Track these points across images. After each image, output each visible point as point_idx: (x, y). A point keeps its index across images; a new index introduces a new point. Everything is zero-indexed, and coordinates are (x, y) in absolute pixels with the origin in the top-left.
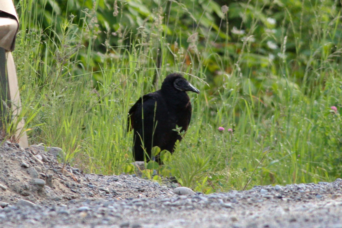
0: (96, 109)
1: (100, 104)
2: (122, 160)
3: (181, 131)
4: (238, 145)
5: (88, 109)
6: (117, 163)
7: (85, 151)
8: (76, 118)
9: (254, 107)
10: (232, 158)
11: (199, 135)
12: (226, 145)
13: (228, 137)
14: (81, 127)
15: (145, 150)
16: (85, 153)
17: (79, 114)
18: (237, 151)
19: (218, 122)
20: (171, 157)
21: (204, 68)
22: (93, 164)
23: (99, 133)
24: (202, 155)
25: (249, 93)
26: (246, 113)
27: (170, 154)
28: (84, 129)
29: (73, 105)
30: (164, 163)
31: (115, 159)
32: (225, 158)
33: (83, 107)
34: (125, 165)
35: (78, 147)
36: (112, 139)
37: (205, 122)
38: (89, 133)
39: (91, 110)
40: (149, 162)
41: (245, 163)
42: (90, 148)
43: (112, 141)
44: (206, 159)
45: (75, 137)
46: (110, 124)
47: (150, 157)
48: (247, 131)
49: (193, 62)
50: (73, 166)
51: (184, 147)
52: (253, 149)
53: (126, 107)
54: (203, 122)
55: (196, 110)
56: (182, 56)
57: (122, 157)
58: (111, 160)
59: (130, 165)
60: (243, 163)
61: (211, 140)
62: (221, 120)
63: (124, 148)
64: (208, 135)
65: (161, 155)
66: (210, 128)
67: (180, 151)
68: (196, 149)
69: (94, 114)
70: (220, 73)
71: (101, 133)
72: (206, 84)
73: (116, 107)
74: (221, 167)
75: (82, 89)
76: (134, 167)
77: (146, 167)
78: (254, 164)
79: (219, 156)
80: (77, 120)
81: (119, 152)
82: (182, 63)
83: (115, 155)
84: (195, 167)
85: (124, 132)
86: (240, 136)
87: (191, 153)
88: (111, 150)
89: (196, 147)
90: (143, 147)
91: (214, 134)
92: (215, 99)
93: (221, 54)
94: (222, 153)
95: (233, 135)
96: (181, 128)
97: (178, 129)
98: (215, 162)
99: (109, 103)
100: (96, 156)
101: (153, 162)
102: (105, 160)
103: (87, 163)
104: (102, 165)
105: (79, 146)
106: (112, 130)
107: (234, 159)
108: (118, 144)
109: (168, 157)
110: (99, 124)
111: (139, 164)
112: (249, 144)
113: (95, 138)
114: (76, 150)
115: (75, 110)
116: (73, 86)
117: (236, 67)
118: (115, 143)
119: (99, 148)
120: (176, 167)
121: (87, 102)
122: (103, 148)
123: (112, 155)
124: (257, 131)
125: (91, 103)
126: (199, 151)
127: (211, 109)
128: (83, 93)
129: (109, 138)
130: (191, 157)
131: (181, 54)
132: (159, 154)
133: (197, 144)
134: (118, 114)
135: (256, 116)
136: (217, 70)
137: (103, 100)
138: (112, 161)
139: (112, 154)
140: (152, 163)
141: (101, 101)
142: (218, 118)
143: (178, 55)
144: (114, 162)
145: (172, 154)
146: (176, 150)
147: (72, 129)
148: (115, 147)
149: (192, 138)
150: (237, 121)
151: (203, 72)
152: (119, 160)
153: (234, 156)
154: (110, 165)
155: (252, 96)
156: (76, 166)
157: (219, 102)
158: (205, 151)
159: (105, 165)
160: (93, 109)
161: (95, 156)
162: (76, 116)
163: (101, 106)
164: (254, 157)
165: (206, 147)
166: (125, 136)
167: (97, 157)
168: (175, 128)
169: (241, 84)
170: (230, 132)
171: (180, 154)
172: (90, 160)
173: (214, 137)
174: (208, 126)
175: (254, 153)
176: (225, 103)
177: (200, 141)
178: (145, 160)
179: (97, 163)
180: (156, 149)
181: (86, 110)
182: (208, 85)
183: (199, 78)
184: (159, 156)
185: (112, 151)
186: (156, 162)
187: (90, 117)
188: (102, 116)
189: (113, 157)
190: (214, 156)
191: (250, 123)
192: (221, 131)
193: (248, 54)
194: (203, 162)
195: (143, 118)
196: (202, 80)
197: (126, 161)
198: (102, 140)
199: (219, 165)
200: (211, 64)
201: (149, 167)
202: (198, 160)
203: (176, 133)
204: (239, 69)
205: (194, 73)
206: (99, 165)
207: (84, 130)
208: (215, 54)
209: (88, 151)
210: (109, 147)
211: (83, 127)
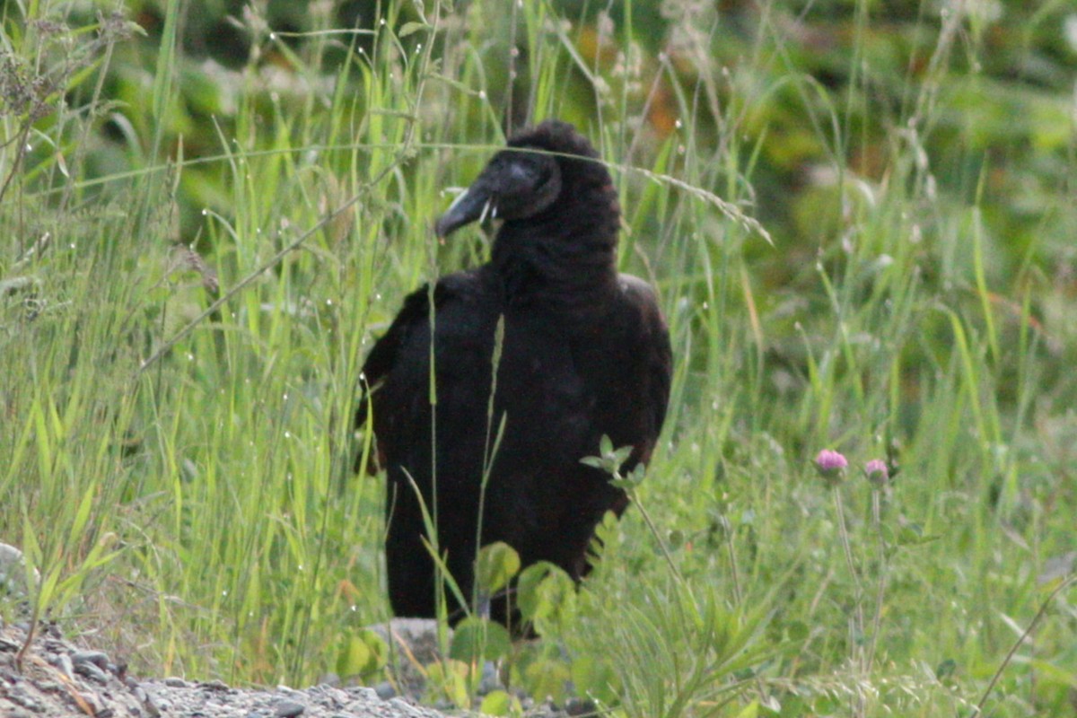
0: (194, 350)
1: (218, 325)
2: (322, 610)
3: (627, 468)
4: (914, 542)
5: (155, 351)
6: (299, 626)
7: (135, 563)
8: (92, 394)
9: (996, 350)
10: (884, 611)
11: (719, 493)
12: (853, 545)
13: (862, 504)
14: (120, 441)
15: (441, 564)
16: (135, 573)
17: (111, 374)
18: (909, 576)
19: (811, 427)
20: (571, 597)
21: (745, 151)
22: (176, 632)
23: (210, 474)
24: (730, 593)
25: (973, 281)
26: (958, 381)
27: (569, 584)
28: (131, 451)
29: (77, 327)
30: (538, 629)
31: (289, 605)
32: (848, 609)
33: (130, 339)
34: (339, 638)
35: (101, 543)
36: (276, 503)
37: (749, 426)
38: (160, 469)
39: (168, 354)
40: (462, 625)
41: (947, 633)
42: (165, 549)
43: (275, 515)
44: (755, 613)
45: (89, 494)
46: (269, 424)
47: (468, 599)
48: (961, 475)
49: (686, 120)
50: (75, 640)
51: (642, 547)
52: (988, 565)
53: (348, 337)
54: (735, 422)
55: (700, 363)
56: (637, 87)
57: (326, 595)
58: (266, 609)
59: (362, 636)
60: (936, 637)
61: (777, 514)
62: (828, 416)
63: (333, 550)
64: (764, 491)
65: (520, 589)
66: (772, 455)
67: (620, 572)
68: (702, 561)
69: (185, 377)
70: (827, 176)
71: (218, 475)
72: (754, 231)
73: (296, 340)
74: (826, 652)
75: (126, 245)
76: (385, 647)
77: (445, 648)
78: (993, 640)
79: (814, 600)
80: (99, 404)
81: (309, 571)
82: (635, 121)
83: (288, 583)
84: (697, 652)
85: (338, 471)
86: (925, 500)
87: (679, 581)
88: (267, 562)
89: (700, 553)
90: (432, 547)
91: (792, 484)
92: (798, 310)
93: (831, 80)
94: (832, 585)
95: (889, 492)
96: (623, 454)
97: (611, 456)
98: (799, 630)
99: (264, 321)
100: (194, 590)
101: (479, 622)
102: (238, 609)
103: (146, 624)
104: (224, 638)
105: (107, 535)
106: (277, 461)
107: (895, 615)
108: (303, 528)
109: (560, 599)
110: (211, 427)
111: (408, 635)
112: (967, 537)
113: (185, 497)
114: (93, 554)
115: (90, 353)
116: (79, 231)
117: (904, 145)
118: (287, 526)
119: (209, 549)
120: (597, 651)
121: (151, 314)
122: (229, 552)
123: (276, 584)
124: (1012, 476)
125: (170, 323)
126: (718, 573)
127: (775, 360)
128: (131, 265)
129: (261, 500)
130: (675, 599)
131: (631, 78)
132: (514, 582)
133: (705, 535)
134: (306, 377)
135: (1006, 398)
136: (809, 160)
137: (233, 307)
138: (275, 616)
139: (276, 579)
140: (478, 629)
141: (224, 310)
142: (815, 404)
143: (616, 84)
144: (281, 621)
145: (578, 583)
146: (601, 566)
147: (75, 452)
148: (293, 544)
149: (681, 503)
150: (909, 423)
151: (742, 168)
152: (308, 611)
153: (895, 601)
154: (264, 634)
155: (986, 297)
156: (89, 638)
157: (823, 325)
158: (750, 571)
159: (235, 632)
160: (176, 351)
161: (186, 588)
162: (96, 382)
163: (219, 335)
164: (992, 606)
165: (754, 549)
166: (341, 490)
167: (196, 593)
168: (597, 453)
169: (929, 236)
170: (875, 478)
171: (620, 584)
172: (164, 609)
173: (790, 500)
174: (761, 443)
175: (994, 587)
176: (849, 331)
177: (723, 520)
178: (443, 611)
179: (198, 623)
180: (500, 559)
181: (148, 351)
182: (766, 234)
183: (718, 201)
184: (514, 596)
185: (274, 564)
186: (496, 626)
187: (162, 393)
188: (225, 383)
189: (280, 593)
190: (792, 597)
191: (978, 432)
192: (829, 474)
193: (974, 85)
194: (739, 624)
195: (433, 400)
196: (733, 209)
197: (343, 617)
198: (225, 508)
199: (818, 641)
200: (777, 128)
201: (460, 650)
202: (710, 617)
203: (602, 475)
204: (922, 159)
205: (696, 175)
206: (206, 636)
207: (135, 458)
208: (798, 81)
209: (154, 562)
210: (260, 545)
211: (128, 443)
